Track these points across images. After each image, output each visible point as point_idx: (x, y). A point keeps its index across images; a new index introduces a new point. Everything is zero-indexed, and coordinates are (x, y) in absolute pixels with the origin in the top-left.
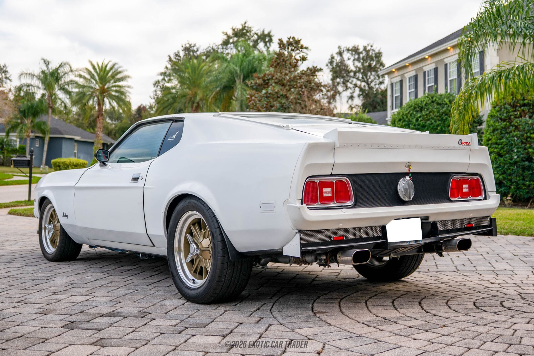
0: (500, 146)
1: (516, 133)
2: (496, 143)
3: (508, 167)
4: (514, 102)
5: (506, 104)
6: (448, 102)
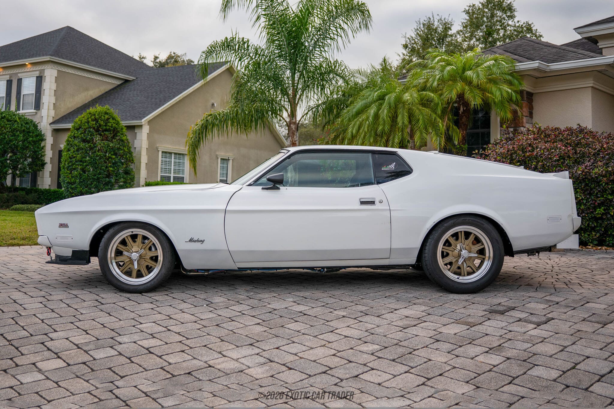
0: (85, 164)
1: (100, 153)
2: (81, 161)
3: (91, 182)
4: (97, 126)
5: (90, 128)
6: (18, 120)
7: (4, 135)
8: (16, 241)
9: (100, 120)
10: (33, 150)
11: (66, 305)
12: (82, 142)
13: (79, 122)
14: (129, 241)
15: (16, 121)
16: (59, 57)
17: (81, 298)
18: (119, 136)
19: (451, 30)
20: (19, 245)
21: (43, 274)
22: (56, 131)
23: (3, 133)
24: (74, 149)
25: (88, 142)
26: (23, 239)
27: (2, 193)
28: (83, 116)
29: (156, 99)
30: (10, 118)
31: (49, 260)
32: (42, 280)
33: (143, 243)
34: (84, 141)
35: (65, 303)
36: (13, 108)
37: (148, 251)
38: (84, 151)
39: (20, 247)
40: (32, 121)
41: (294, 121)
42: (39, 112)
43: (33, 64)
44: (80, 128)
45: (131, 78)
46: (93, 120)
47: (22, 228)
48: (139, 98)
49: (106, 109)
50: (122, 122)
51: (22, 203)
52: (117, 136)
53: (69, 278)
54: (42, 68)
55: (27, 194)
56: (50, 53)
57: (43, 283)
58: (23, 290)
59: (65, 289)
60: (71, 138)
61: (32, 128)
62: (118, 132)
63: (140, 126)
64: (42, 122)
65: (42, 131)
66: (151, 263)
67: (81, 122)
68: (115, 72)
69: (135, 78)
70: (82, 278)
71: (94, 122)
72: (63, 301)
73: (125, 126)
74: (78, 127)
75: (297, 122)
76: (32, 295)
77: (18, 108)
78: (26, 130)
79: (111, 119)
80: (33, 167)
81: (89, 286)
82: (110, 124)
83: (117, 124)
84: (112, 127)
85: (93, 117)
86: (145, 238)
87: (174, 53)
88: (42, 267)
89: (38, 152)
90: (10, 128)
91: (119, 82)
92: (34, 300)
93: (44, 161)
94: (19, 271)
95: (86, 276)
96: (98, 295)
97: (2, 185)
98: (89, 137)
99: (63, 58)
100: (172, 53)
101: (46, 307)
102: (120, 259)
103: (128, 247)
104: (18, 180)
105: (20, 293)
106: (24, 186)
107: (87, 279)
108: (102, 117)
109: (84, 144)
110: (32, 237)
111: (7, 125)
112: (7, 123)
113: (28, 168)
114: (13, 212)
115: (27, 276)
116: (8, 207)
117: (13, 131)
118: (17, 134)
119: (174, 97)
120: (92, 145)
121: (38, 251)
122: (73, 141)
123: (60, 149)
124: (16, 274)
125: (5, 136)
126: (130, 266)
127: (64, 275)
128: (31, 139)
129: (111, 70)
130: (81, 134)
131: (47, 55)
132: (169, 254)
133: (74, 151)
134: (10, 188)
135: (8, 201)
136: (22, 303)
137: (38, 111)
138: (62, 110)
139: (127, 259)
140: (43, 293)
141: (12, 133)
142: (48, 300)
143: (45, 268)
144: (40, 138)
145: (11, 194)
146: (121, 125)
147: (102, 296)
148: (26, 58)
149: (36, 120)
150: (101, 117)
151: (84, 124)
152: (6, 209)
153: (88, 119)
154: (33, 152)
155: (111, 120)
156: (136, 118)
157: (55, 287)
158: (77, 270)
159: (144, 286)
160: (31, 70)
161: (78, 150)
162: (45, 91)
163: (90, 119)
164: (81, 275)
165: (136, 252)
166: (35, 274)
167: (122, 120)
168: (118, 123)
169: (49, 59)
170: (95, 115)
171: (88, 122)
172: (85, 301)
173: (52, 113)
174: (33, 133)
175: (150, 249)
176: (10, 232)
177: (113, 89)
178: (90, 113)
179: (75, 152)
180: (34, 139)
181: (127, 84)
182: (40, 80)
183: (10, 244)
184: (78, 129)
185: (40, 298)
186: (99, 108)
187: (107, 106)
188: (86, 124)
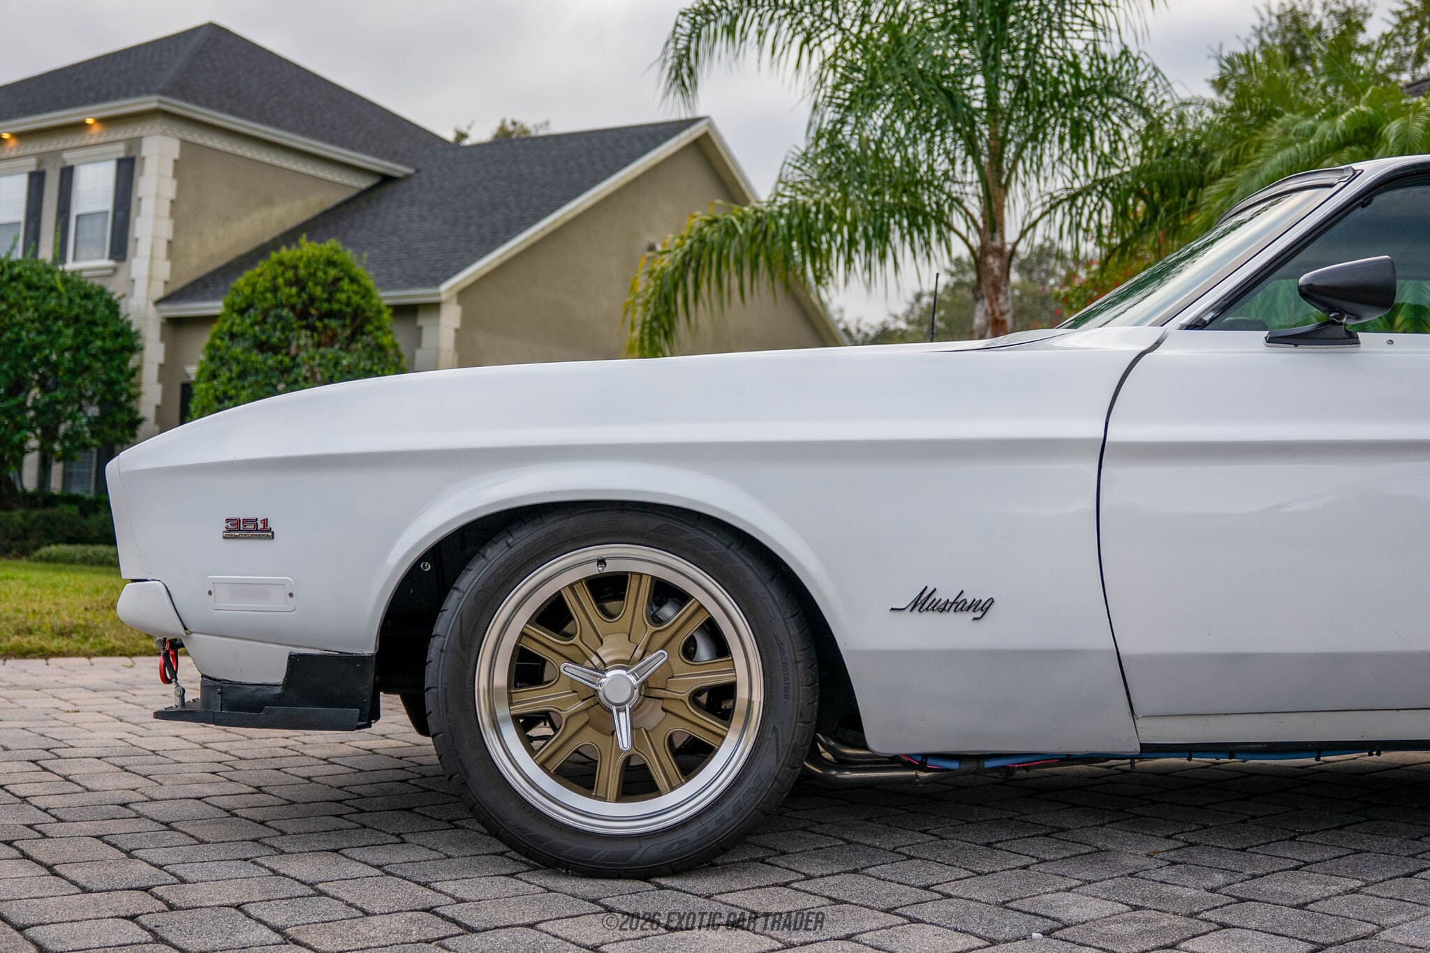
4: (304, 303)
5: (281, 306)
6: (59, 285)
7: (16, 329)
8: (35, 641)
9: (310, 284)
10: (104, 377)
11: (267, 932)
12: (255, 351)
13: (247, 290)
14: (583, 608)
15: (53, 289)
16: (187, 100)
17: (345, 896)
18: (370, 333)
19: (1363, 30)
20: (45, 654)
21: (138, 769)
22: (175, 325)
23: (14, 325)
24: (230, 370)
25: (275, 350)
26: (63, 633)
27: (8, 509)
28: (258, 270)
29: (480, 226)
30: (35, 279)
31: (172, 702)
32: (136, 796)
33: (656, 620)
34: (263, 347)
35: (259, 921)
36: (46, 253)
37: (679, 663)
38: (260, 377)
39: (52, 661)
40: (102, 291)
41: (997, 243)
42: (123, 267)
43: (108, 122)
44: (250, 306)
45: (399, 169)
46: (289, 284)
47: (63, 601)
48: (427, 225)
49: (331, 249)
50: (382, 294)
51: (70, 541)
52: (363, 333)
53: (259, 789)
54: (136, 134)
55: (84, 513)
56: (160, 86)
57: (139, 816)
58: (40, 850)
59: (251, 850)
60: (222, 339)
61: (102, 311)
62: (368, 320)
63: (434, 307)
64: (132, 295)
65: (134, 323)
66: (702, 724)
67: (254, 290)
68: (352, 148)
69: (409, 171)
70: (318, 793)
71: (294, 290)
72: (251, 909)
73: (389, 306)
74: (244, 305)
75: (1009, 247)
76: (82, 882)
77: (61, 256)
78: (83, 316)
79: (346, 281)
80: (102, 431)
81: (368, 837)
82: (343, 297)
83: (363, 298)
84: (348, 304)
85: (290, 274)
86: (665, 593)
87: (514, 123)
88: (134, 740)
89: (118, 382)
90: (36, 310)
91: (363, 183)
92: (96, 903)
93: (137, 412)
94: (34, 755)
95: (330, 781)
96: (426, 885)
97: (10, 484)
98: (278, 334)
99: (198, 103)
100: (508, 123)
101: (159, 939)
102: (533, 699)
103: (576, 640)
104: (57, 469)
105: (24, 870)
106: (76, 490)
107: (340, 795)
108: (320, 274)
109: (260, 358)
110: (96, 627)
111: (25, 299)
112: (25, 293)
113: (88, 435)
114: (39, 565)
115: (66, 779)
116: (24, 553)
117: (47, 317)
118: (55, 328)
119: (537, 219)
120: (287, 360)
121: (117, 676)
122: (228, 348)
123: (185, 380)
124: (16, 767)
125: (18, 334)
126: (589, 738)
127: (234, 775)
128: (99, 343)
129: (341, 145)
130: (252, 325)
131: (149, 92)
132: (798, 678)
133: (230, 380)
134: (33, 496)
135: (25, 534)
136: (33, 920)
137: (119, 264)
138: (194, 261)
139: (570, 701)
140: (140, 872)
141: (41, 323)
142: (172, 907)
143: (148, 743)
144: (127, 342)
145: (35, 514)
146: (375, 302)
147: (450, 887)
148: (85, 102)
149: (115, 287)
150: (314, 274)
151: (262, 293)
152: (18, 557)
153: (275, 278)
154: (104, 383)
155: (345, 284)
156: (423, 282)
157: (199, 835)
158: (282, 752)
159: (665, 842)
160: (101, 140)
161: (242, 375)
162: (144, 201)
163: (280, 281)
164: (309, 778)
165: (625, 664)
166: (104, 766)
167: (381, 286)
168: (366, 294)
169: (154, 105)
170: (295, 267)
171: (275, 290)
172: (367, 914)
173: (164, 269)
174: (105, 325)
175: (689, 651)
176: (18, 611)
177: (346, 203)
178: (281, 263)
179: (234, 383)
180: (109, 344)
181: (390, 188)
182: (127, 170)
183: (12, 649)
184: (242, 312)
185: (125, 896)
186: (308, 248)
187: (332, 243)
188: (269, 295)
